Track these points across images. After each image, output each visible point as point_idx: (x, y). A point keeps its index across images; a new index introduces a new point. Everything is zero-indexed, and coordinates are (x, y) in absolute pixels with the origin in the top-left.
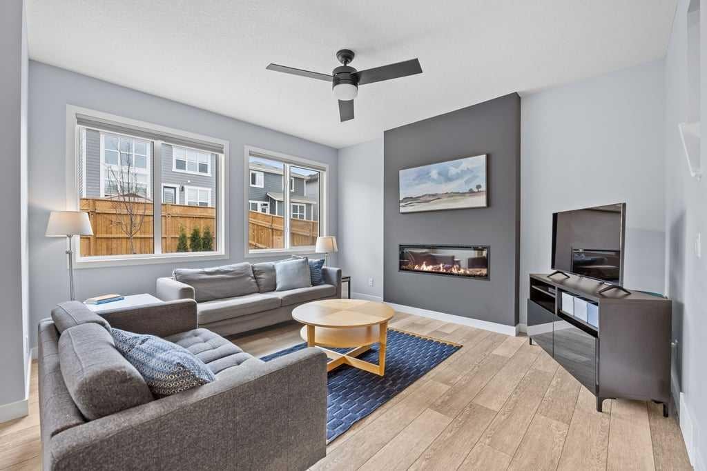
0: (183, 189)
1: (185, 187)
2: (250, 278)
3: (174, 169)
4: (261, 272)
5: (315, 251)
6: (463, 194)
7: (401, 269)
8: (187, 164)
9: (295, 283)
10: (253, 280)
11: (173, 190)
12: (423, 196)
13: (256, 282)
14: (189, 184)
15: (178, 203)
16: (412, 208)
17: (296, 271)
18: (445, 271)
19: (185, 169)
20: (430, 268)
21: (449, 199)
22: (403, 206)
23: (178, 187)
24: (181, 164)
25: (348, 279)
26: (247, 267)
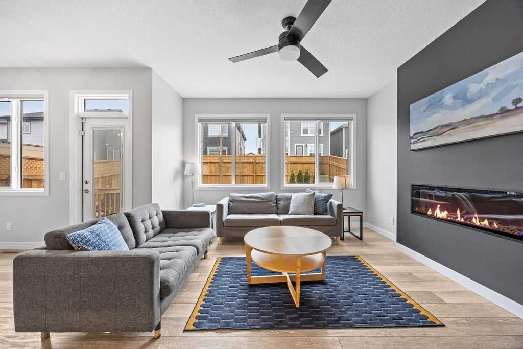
0: (306, 146)
1: (308, 145)
2: (272, 203)
3: (302, 135)
4: (280, 200)
5: (332, 187)
6: (490, 116)
7: (413, 211)
8: (309, 131)
9: (301, 210)
10: (274, 205)
11: (301, 147)
12: (435, 128)
13: (277, 206)
14: (310, 143)
15: (304, 155)
16: (423, 143)
17: (303, 201)
18: (462, 220)
19: (308, 134)
20: (444, 215)
21: (469, 126)
22: (414, 143)
23: (304, 145)
24: (306, 131)
25: (361, 214)
26: (272, 195)
